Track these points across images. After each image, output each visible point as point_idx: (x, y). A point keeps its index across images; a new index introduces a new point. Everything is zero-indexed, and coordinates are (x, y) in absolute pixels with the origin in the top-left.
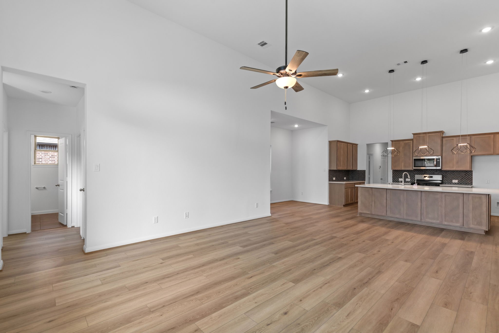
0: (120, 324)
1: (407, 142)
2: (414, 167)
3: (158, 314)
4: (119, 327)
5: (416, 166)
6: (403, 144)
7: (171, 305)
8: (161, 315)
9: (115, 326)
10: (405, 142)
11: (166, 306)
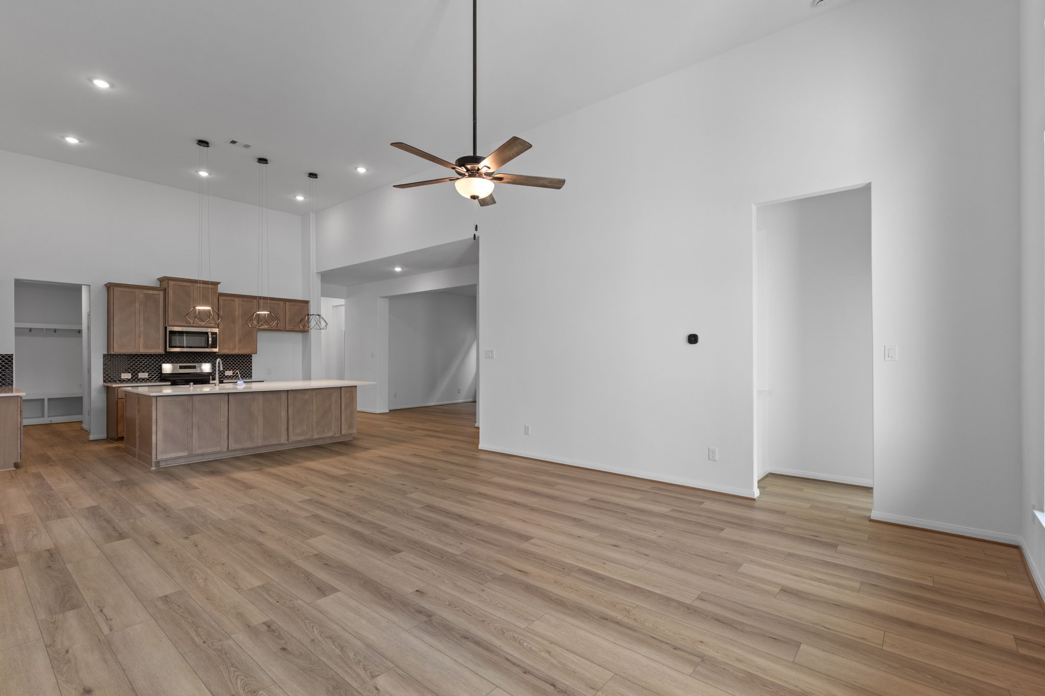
0: (766, 686)
1: (151, 292)
2: (169, 347)
3: (703, 647)
4: (773, 684)
5: (173, 345)
6: (141, 296)
7: (664, 640)
8: (702, 642)
9: (778, 690)
10: (145, 291)
11: (671, 645)
